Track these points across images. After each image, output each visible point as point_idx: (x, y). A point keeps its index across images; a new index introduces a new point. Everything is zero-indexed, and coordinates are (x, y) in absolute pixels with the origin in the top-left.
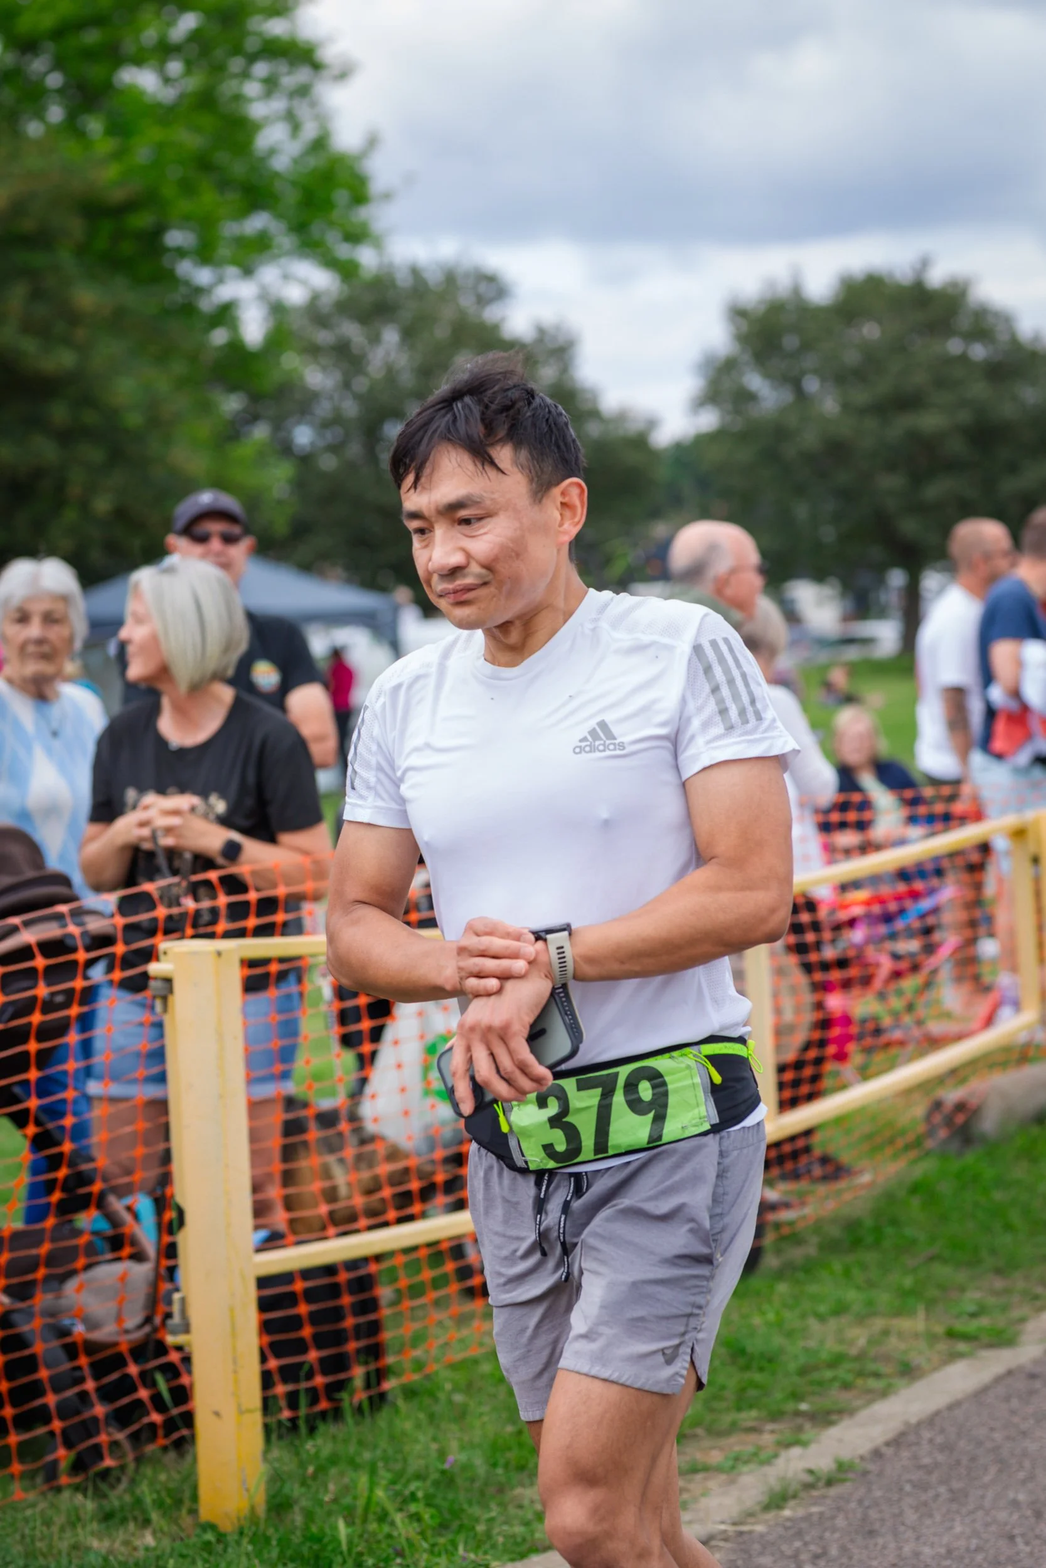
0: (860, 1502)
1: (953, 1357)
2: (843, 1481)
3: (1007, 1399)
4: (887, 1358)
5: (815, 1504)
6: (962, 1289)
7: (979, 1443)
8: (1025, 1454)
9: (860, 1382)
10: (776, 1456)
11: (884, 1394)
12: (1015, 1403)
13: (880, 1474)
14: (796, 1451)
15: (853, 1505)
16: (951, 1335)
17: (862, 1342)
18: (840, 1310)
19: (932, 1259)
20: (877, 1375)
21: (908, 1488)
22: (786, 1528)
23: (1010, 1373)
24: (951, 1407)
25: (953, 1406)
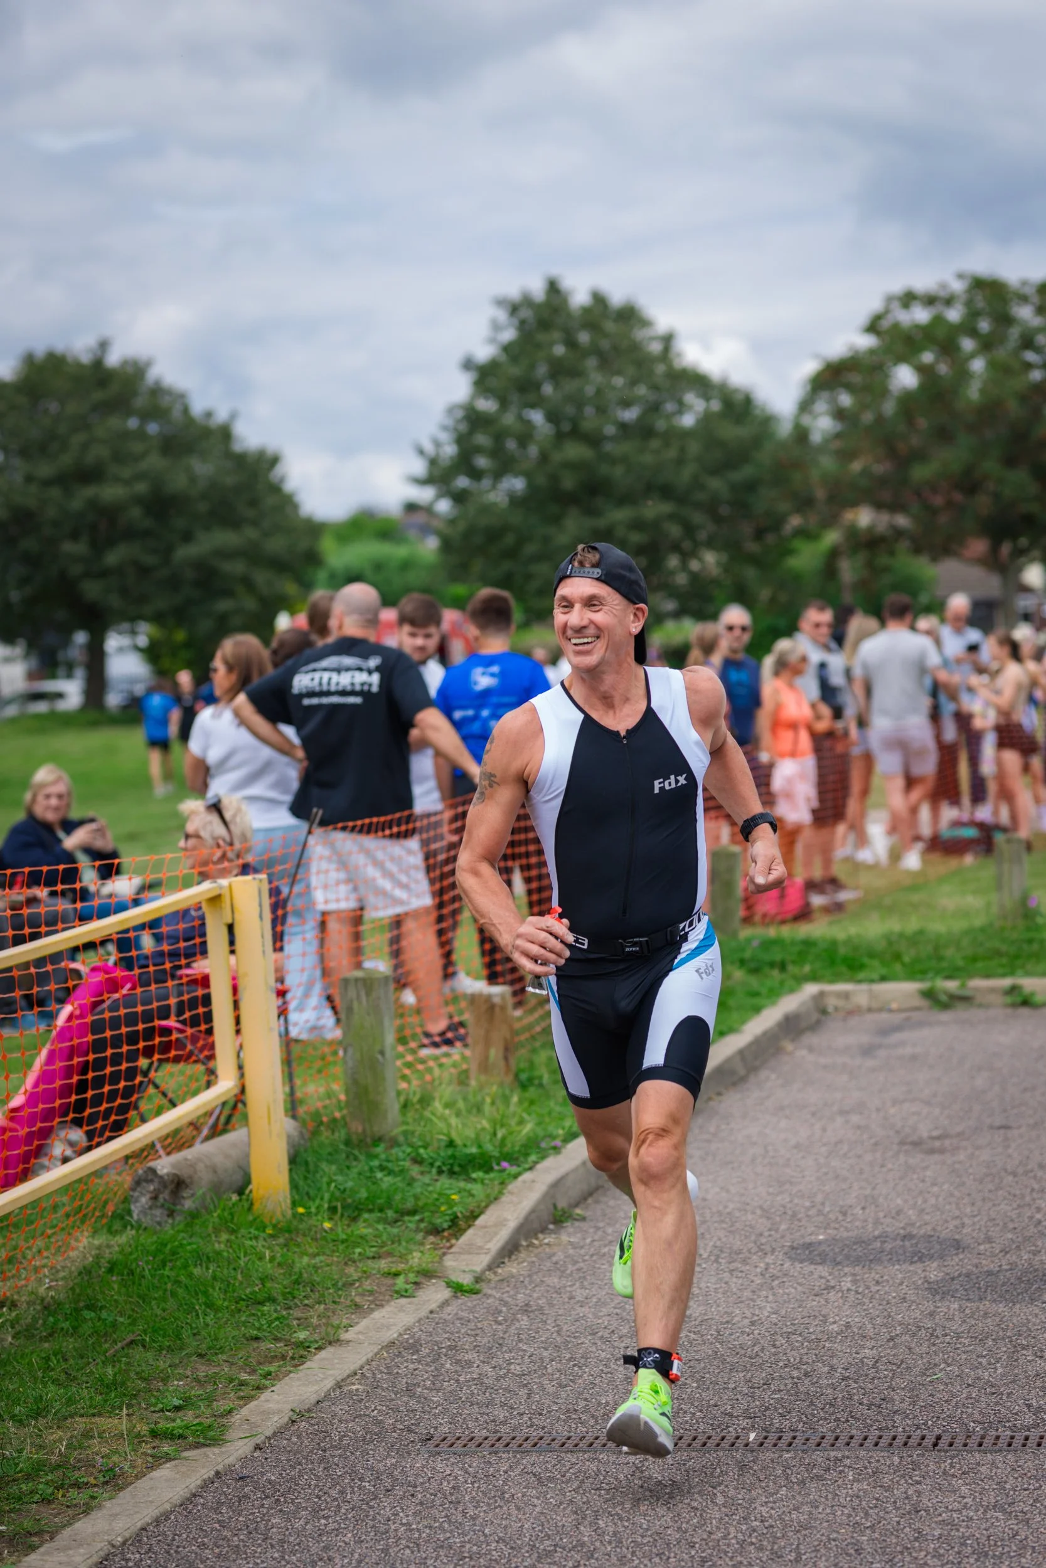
1: (159, 1459)
3: (217, 1511)
4: (89, 1465)
6: (165, 1380)
9: (60, 1494)
11: (87, 1510)
16: (154, 1434)
17: (63, 1446)
18: (38, 1411)
19: (132, 1344)
20: (77, 1485)
23: (218, 1473)
24: (157, 1521)
25: (162, 1518)
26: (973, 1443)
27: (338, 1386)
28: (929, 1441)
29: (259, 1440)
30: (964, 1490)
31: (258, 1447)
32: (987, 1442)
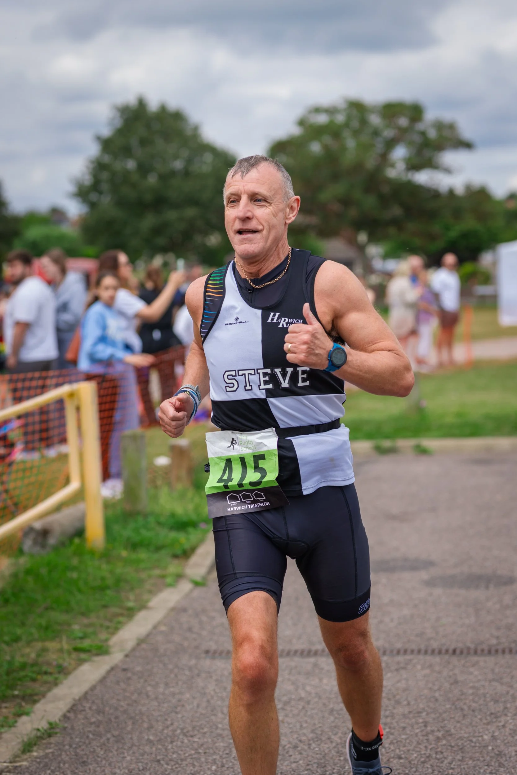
0: (71, 746)
1: (81, 662)
2: (56, 733)
3: (118, 683)
4: (49, 664)
5: (47, 748)
6: (69, 625)
7: (116, 709)
8: (141, 713)
9: (39, 677)
10: (16, 722)
11: (56, 684)
12: (123, 685)
13: (73, 728)
14: (24, 718)
15: (67, 747)
16: (76, 650)
17: (33, 655)
18: (17, 639)
19: (46, 609)
20: (46, 673)
21: (91, 736)
22: (39, 763)
23: (112, 669)
25: (93, 688)
26: (472, 651)
27: (155, 627)
28: (451, 651)
29: (126, 652)
30: (476, 673)
31: (127, 656)
32: (479, 652)
